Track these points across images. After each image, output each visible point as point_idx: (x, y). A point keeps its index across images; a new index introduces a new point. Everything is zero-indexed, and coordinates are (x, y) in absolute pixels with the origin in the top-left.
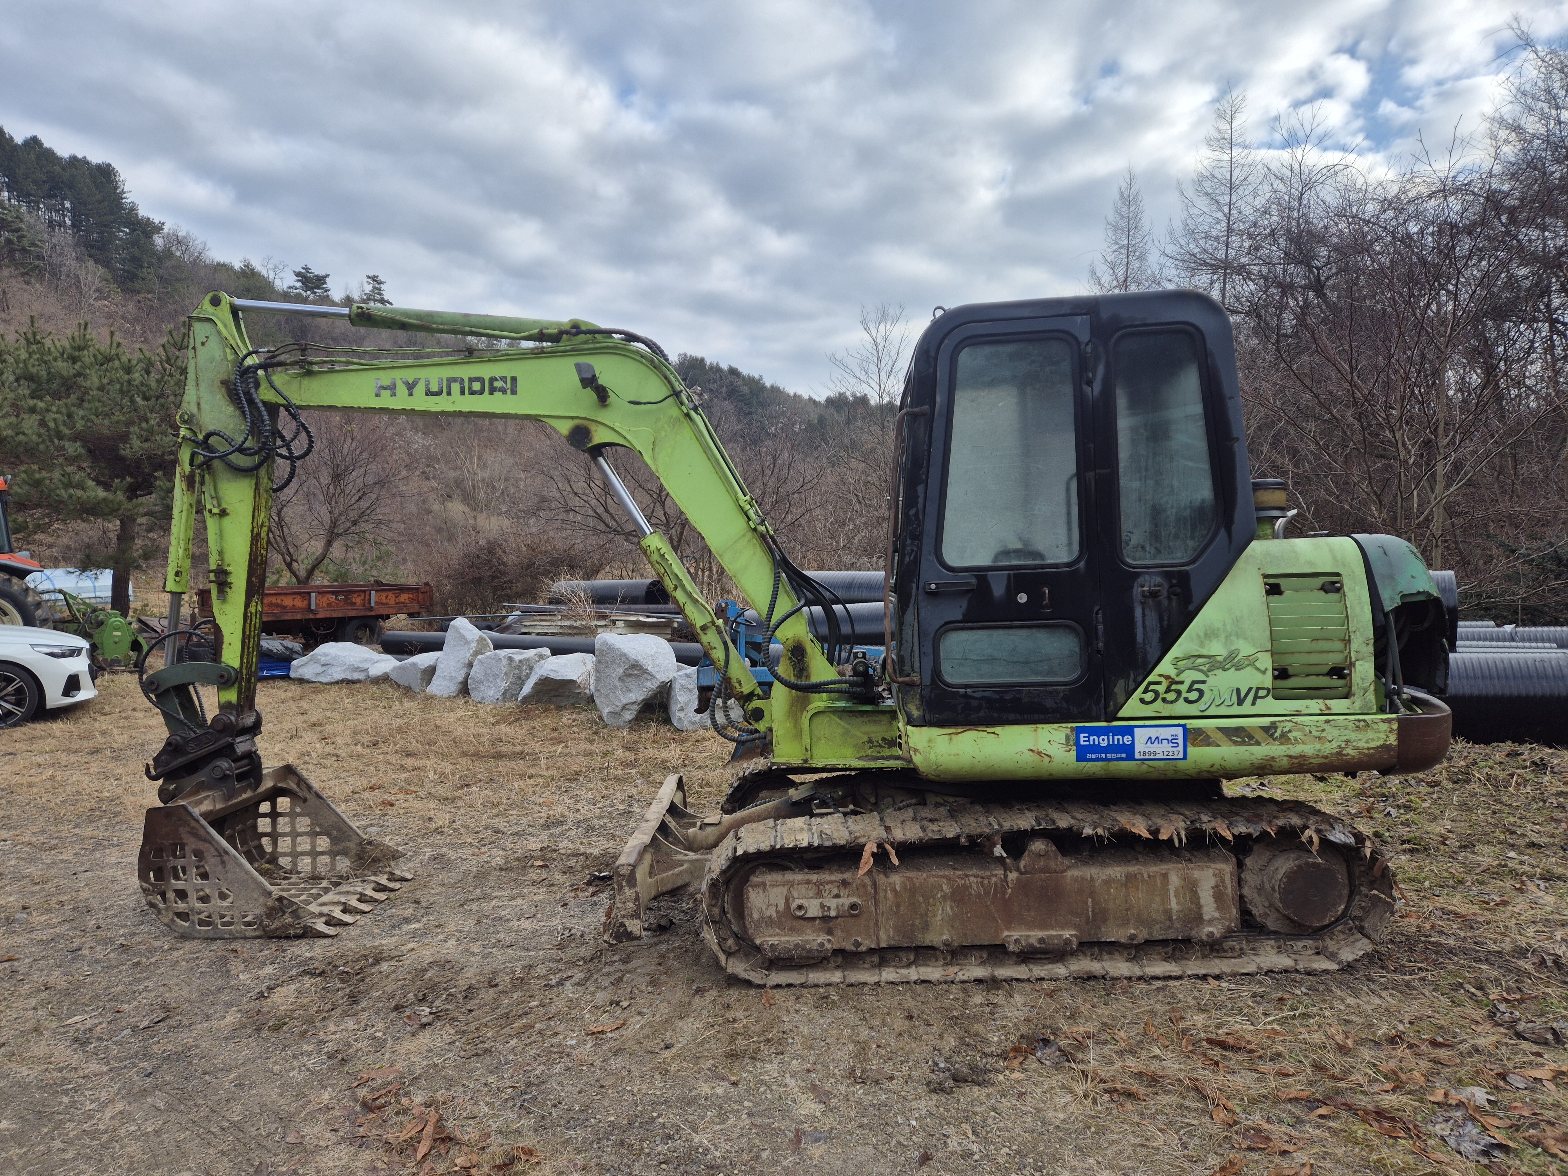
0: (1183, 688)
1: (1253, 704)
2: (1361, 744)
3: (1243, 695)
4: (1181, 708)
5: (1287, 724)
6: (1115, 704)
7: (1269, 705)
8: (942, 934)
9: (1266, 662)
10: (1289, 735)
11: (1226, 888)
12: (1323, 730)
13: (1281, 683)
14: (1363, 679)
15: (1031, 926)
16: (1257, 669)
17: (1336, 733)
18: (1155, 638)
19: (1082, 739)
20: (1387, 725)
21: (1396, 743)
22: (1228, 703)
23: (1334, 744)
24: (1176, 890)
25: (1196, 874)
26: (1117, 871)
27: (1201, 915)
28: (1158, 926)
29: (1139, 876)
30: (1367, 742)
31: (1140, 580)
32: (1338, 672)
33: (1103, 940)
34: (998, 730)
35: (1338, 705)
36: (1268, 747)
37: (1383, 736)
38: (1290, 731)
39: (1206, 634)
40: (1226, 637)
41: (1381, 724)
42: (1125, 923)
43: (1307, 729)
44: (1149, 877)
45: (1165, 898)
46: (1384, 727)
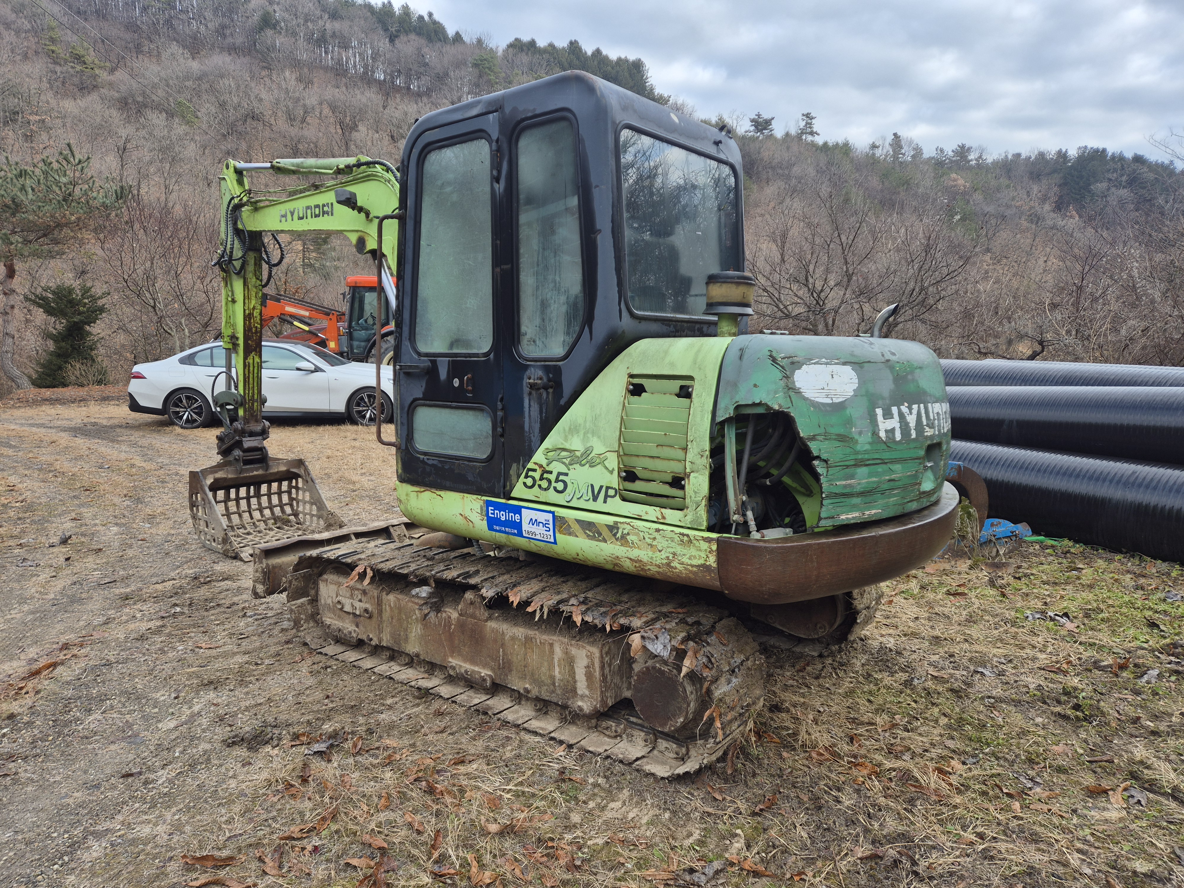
0: (553, 477)
1: (605, 502)
2: (685, 560)
3: (596, 492)
4: (551, 496)
5: (626, 526)
6: (511, 485)
7: (616, 505)
8: (415, 648)
9: (613, 462)
10: (628, 537)
11: (595, 671)
12: (654, 539)
13: (629, 485)
14: (695, 492)
15: (465, 660)
16: (607, 468)
17: (665, 544)
18: (537, 427)
19: (490, 512)
20: (707, 544)
21: (714, 565)
22: (585, 497)
23: (664, 555)
24: (559, 661)
25: (574, 651)
26: (520, 632)
27: (576, 688)
28: (545, 688)
29: (534, 640)
30: (690, 559)
31: (528, 373)
32: (677, 482)
33: (509, 686)
34: (442, 493)
35: (672, 516)
36: (612, 546)
37: (703, 555)
38: (628, 534)
39: (570, 429)
40: (585, 434)
41: (701, 542)
42: (523, 677)
43: (642, 534)
44: (541, 643)
45: (551, 667)
46: (704, 545)
